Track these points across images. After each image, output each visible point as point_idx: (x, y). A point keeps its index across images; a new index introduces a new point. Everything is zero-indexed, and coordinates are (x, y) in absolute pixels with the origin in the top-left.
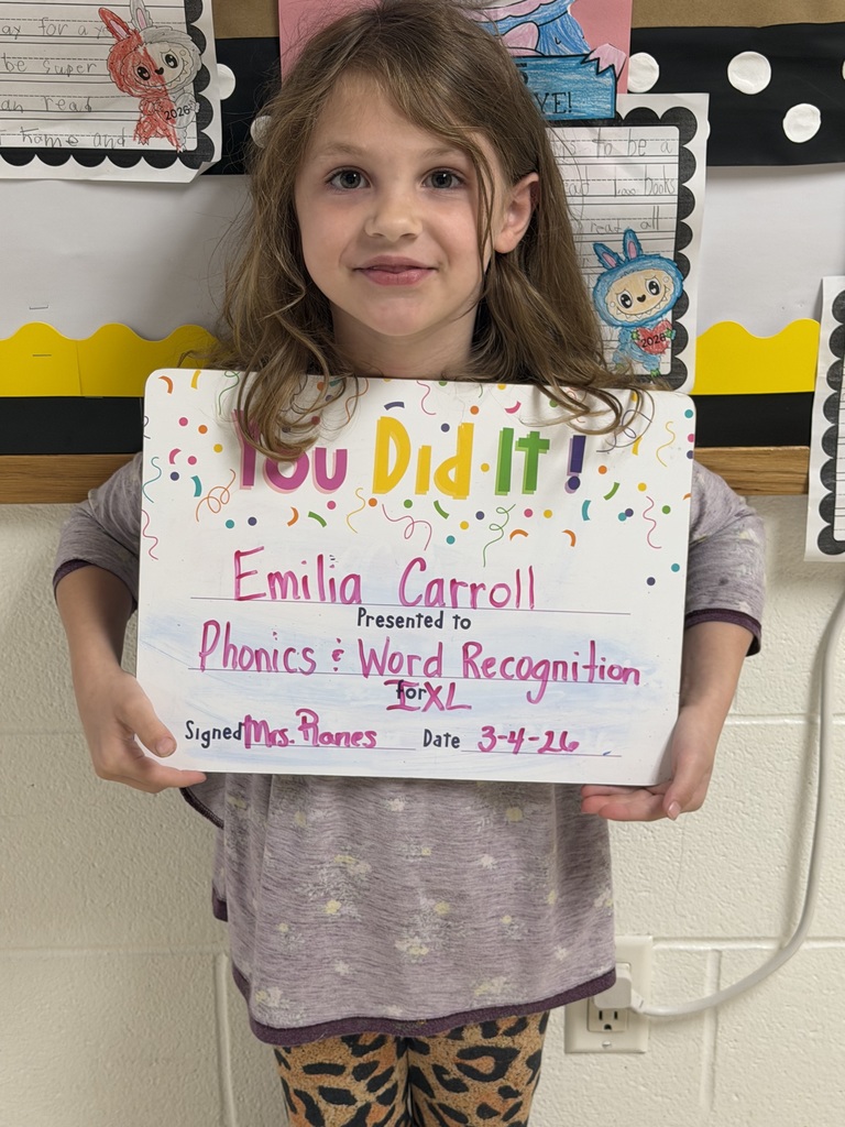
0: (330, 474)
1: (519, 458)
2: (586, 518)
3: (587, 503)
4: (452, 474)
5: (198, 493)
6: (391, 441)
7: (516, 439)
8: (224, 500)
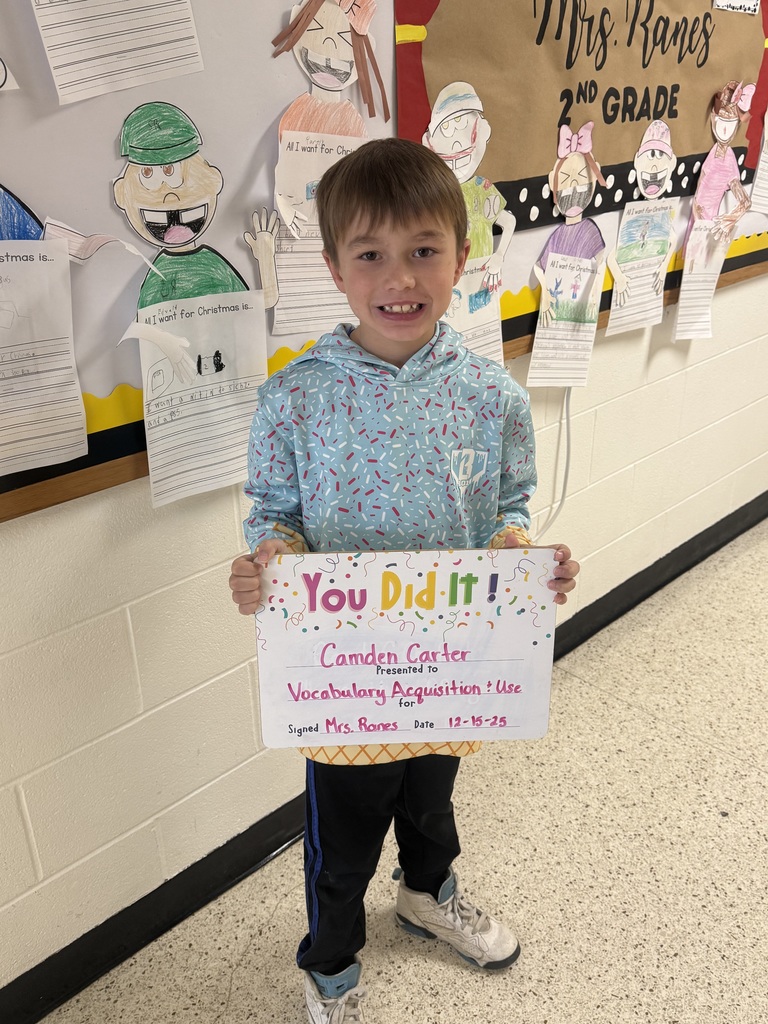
0: (357, 602)
1: (461, 588)
2: (499, 614)
3: (499, 607)
4: (425, 597)
5: (286, 616)
6: (391, 583)
7: (459, 578)
8: (301, 618)
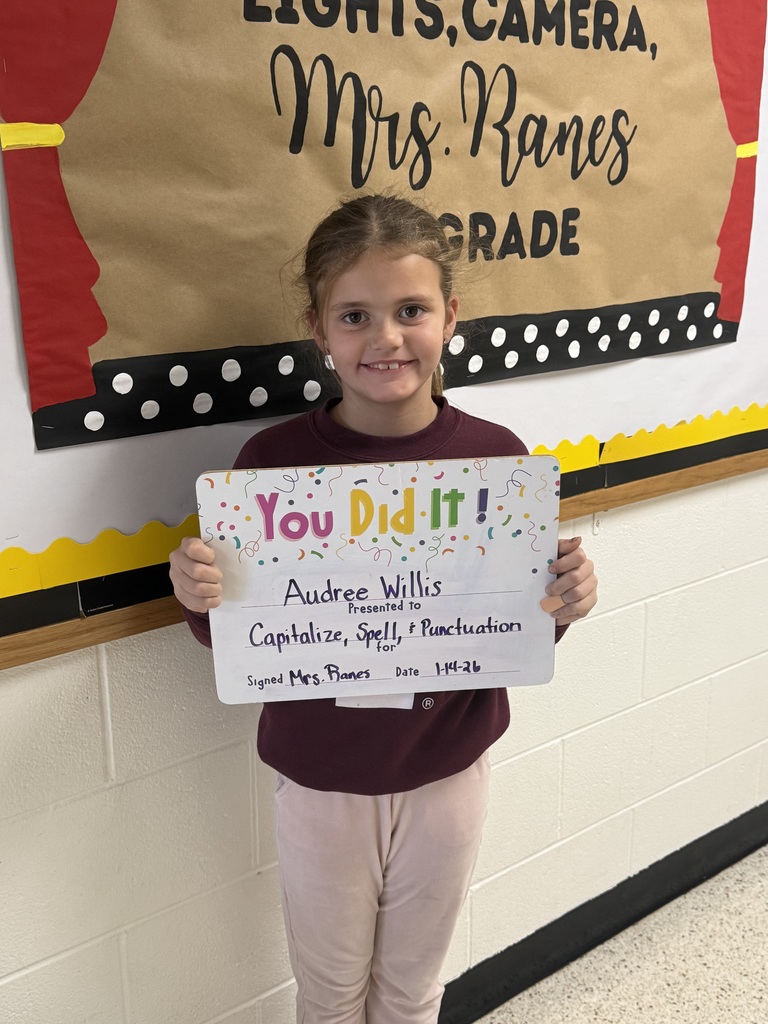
2: (491, 537)
4: (402, 520)
6: (361, 504)
8: (256, 548)
